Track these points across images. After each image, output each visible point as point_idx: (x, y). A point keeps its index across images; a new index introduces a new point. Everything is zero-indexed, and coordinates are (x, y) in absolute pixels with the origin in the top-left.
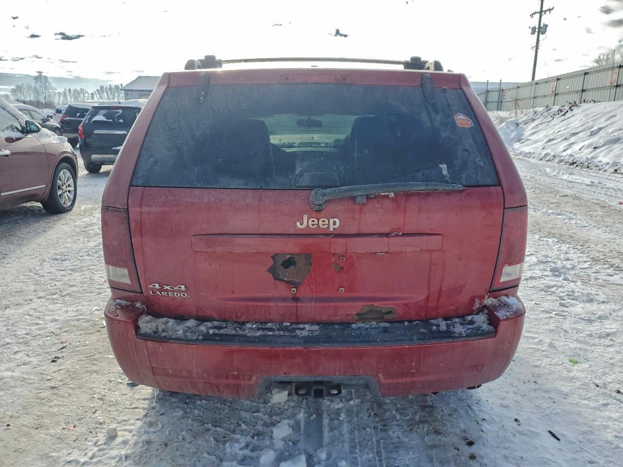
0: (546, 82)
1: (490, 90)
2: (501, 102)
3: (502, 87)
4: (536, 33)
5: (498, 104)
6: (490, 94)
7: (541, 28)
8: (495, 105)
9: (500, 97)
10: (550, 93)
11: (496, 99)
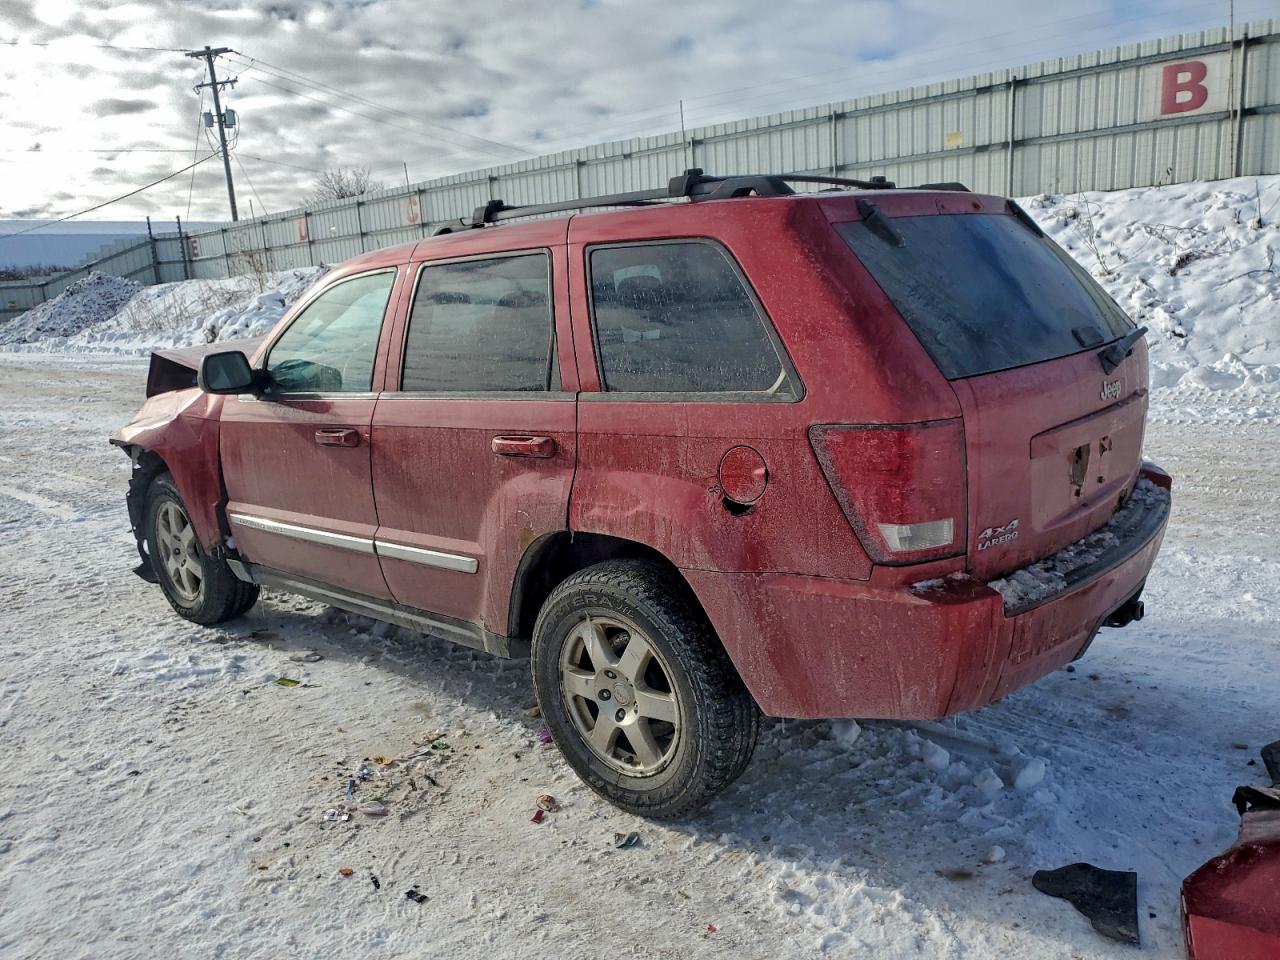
0: (283, 220)
1: (158, 237)
2: (191, 261)
3: (183, 230)
4: (216, 126)
5: (185, 267)
6: (161, 246)
7: (224, 115)
8: (179, 267)
9: (186, 251)
10: (298, 240)
11: (178, 256)
